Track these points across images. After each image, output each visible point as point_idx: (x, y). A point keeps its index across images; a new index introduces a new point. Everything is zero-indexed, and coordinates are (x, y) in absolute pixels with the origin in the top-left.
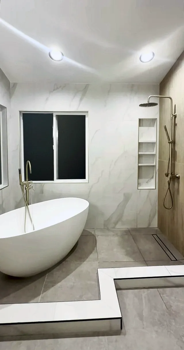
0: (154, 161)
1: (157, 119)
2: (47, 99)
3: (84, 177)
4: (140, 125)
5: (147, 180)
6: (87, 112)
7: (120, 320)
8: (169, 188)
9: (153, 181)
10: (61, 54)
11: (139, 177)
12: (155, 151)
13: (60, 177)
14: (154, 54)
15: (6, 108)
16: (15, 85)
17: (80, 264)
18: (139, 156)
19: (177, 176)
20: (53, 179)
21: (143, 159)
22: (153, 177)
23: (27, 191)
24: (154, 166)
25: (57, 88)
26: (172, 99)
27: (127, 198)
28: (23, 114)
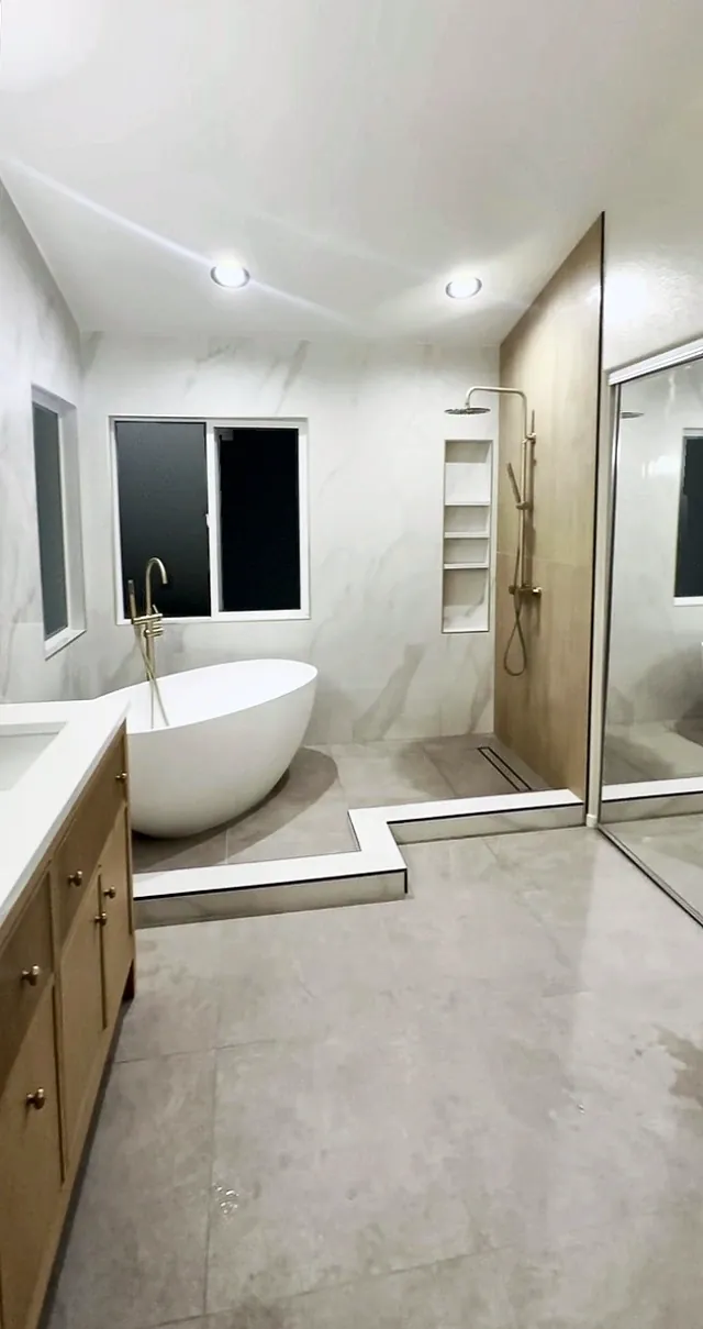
0: (484, 555)
1: (491, 441)
2: (190, 383)
3: (296, 605)
4: (448, 459)
5: (465, 608)
6: (304, 420)
7: (403, 874)
8: (518, 623)
9: (483, 609)
10: (242, 274)
11: (445, 602)
12: (488, 530)
13: (229, 604)
14: (480, 285)
15: (73, 407)
16: (96, 337)
17: (303, 810)
18: (448, 543)
19: (535, 591)
20: (207, 612)
21: (457, 553)
22: (481, 602)
23: (150, 639)
24: (485, 569)
25: (219, 351)
26: (526, 395)
27: (414, 656)
28: (117, 422)
